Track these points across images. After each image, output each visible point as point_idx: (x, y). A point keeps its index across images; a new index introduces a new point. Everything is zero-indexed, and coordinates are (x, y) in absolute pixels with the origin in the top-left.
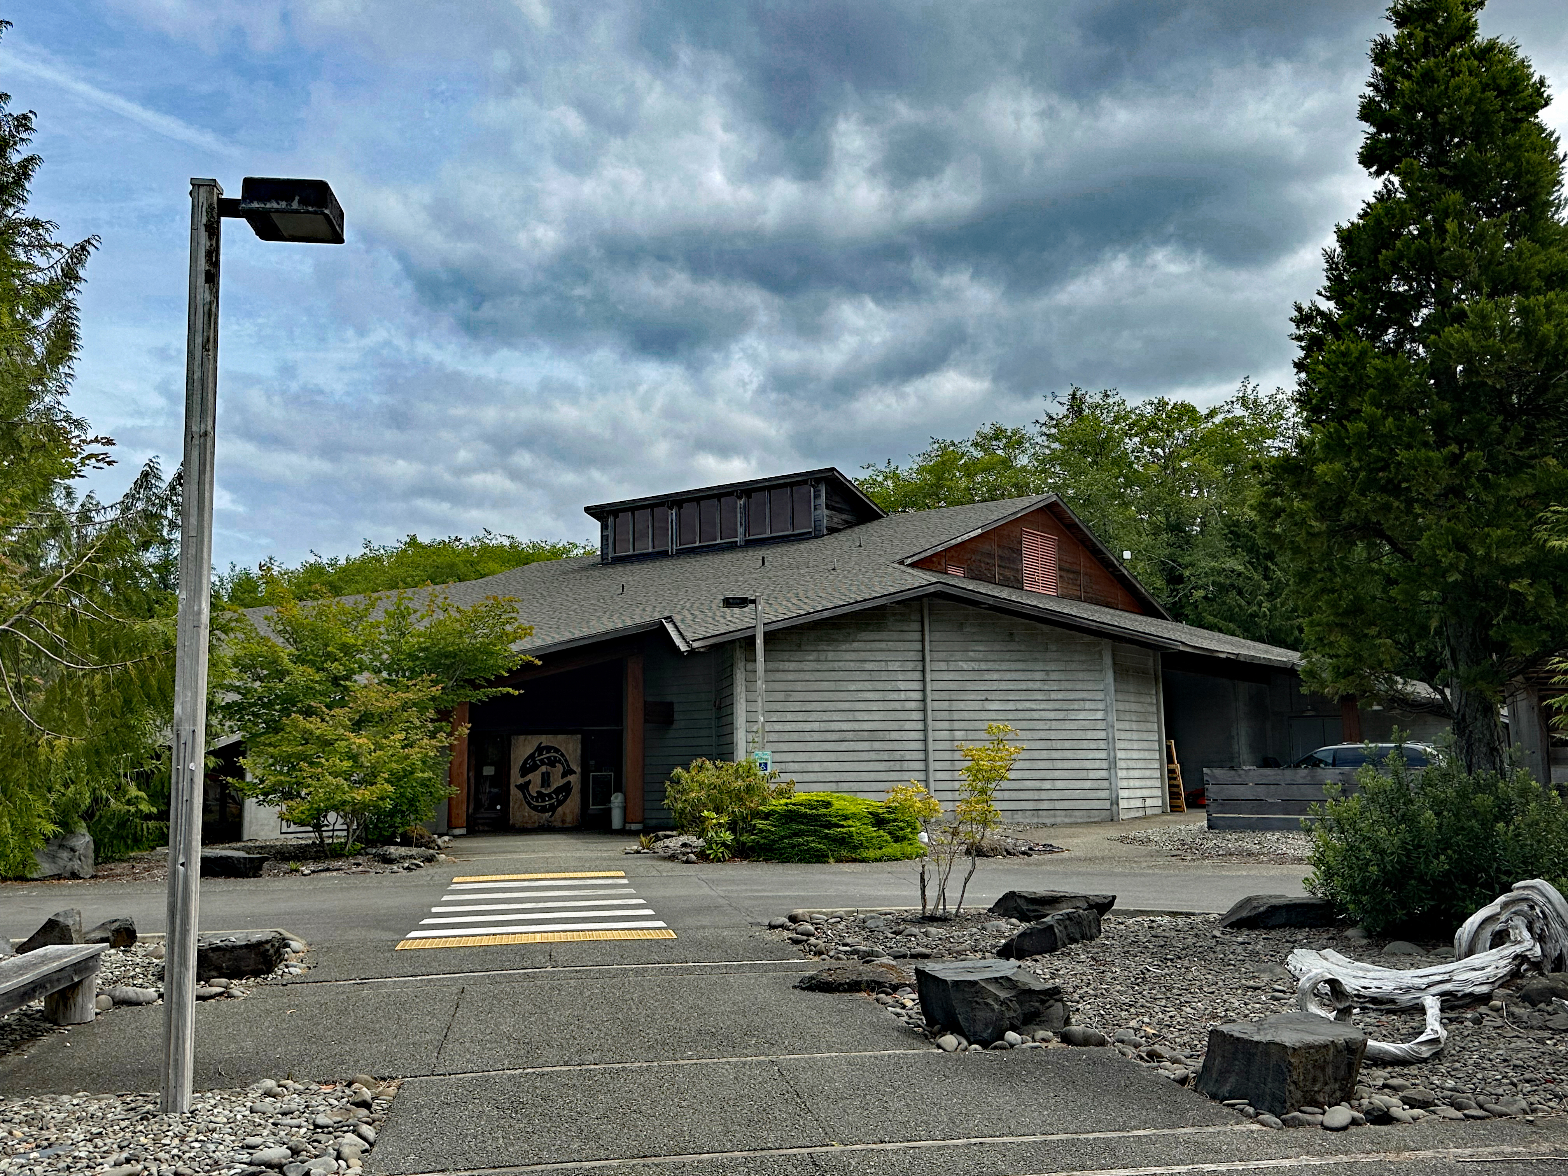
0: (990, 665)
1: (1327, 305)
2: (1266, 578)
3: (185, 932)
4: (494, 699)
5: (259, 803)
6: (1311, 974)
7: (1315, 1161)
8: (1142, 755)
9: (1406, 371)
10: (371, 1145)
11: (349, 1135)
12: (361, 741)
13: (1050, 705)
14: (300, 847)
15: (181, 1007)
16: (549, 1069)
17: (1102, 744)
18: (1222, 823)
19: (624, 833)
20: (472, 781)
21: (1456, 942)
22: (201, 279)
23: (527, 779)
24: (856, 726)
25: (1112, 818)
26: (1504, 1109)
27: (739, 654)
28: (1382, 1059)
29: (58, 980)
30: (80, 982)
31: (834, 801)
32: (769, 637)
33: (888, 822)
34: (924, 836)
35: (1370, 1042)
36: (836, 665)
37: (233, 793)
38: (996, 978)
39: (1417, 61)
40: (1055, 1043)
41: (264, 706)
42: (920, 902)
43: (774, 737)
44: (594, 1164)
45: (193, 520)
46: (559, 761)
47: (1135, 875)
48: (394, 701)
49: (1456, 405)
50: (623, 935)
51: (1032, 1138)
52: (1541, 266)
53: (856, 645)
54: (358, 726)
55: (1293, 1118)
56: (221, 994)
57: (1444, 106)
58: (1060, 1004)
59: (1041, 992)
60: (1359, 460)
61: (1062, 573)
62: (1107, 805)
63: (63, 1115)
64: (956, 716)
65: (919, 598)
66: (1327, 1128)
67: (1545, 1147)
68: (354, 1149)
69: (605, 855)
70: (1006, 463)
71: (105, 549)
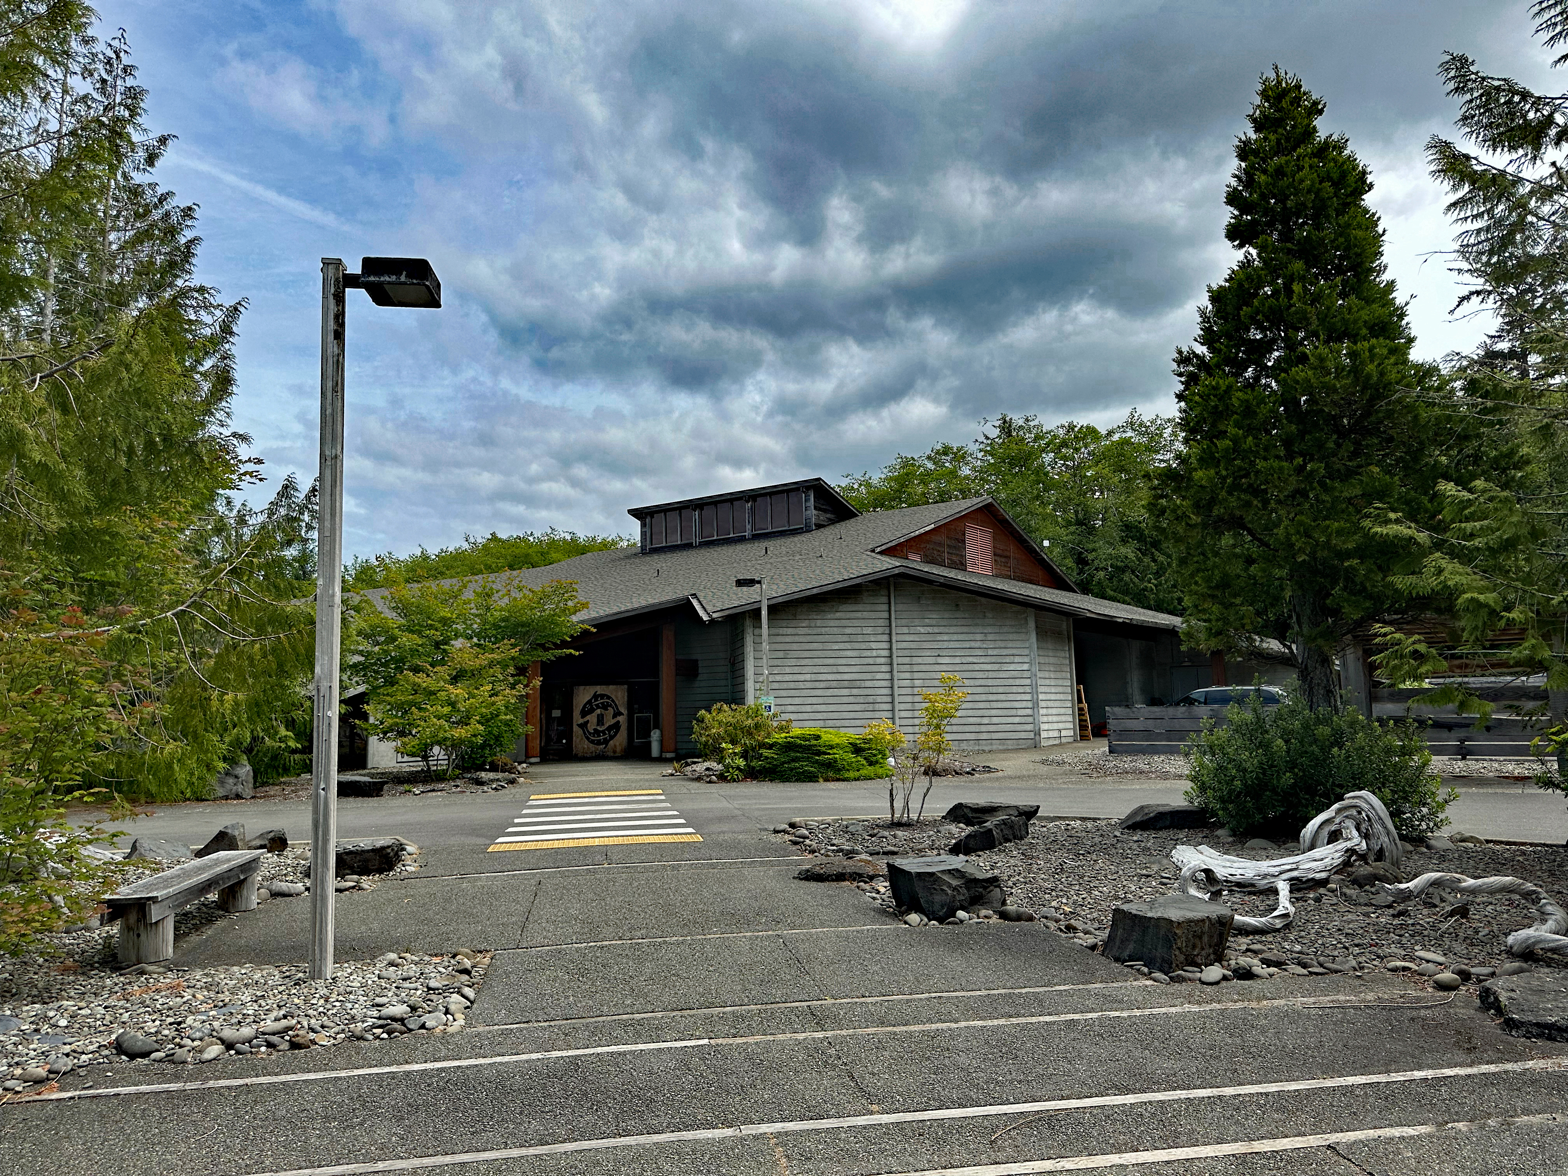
0: (941, 629)
1: (1201, 350)
2: (1154, 561)
3: (326, 841)
4: (559, 658)
5: (380, 740)
6: (1191, 865)
7: (1195, 1008)
8: (1058, 697)
9: (1262, 401)
10: (472, 1002)
11: (455, 995)
12: (458, 691)
13: (988, 660)
14: (412, 773)
15: (324, 899)
16: (607, 943)
17: (1028, 689)
18: (1119, 749)
19: (661, 760)
20: (544, 721)
21: (1301, 839)
22: (331, 336)
23: (586, 719)
24: (839, 677)
25: (1035, 745)
26: (1339, 967)
27: (748, 622)
28: (1246, 930)
29: (229, 878)
30: (245, 879)
31: (822, 735)
32: (772, 609)
33: (863, 750)
34: (892, 761)
35: (1237, 917)
36: (823, 630)
37: (359, 731)
38: (949, 870)
39: (1271, 159)
40: (995, 919)
41: (382, 665)
42: (890, 811)
43: (776, 686)
44: (643, 1015)
45: (327, 524)
46: (611, 706)
47: (1053, 789)
48: (484, 659)
49: (1301, 427)
50: (662, 839)
51: (978, 993)
52: (1367, 318)
53: (838, 615)
54: (455, 680)
55: (1178, 975)
56: (353, 887)
57: (1291, 194)
58: (998, 889)
59: (984, 880)
60: (1227, 469)
61: (997, 558)
62: (1032, 735)
63: (234, 982)
64: (916, 668)
65: (887, 578)
66: (1203, 983)
67: (1370, 996)
68: (458, 1006)
69: (646, 777)
70: (953, 474)
71: (258, 547)
